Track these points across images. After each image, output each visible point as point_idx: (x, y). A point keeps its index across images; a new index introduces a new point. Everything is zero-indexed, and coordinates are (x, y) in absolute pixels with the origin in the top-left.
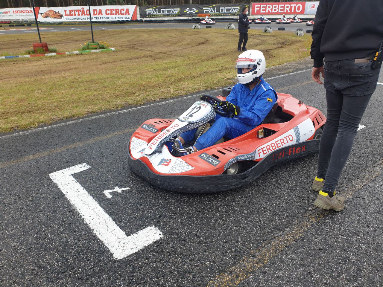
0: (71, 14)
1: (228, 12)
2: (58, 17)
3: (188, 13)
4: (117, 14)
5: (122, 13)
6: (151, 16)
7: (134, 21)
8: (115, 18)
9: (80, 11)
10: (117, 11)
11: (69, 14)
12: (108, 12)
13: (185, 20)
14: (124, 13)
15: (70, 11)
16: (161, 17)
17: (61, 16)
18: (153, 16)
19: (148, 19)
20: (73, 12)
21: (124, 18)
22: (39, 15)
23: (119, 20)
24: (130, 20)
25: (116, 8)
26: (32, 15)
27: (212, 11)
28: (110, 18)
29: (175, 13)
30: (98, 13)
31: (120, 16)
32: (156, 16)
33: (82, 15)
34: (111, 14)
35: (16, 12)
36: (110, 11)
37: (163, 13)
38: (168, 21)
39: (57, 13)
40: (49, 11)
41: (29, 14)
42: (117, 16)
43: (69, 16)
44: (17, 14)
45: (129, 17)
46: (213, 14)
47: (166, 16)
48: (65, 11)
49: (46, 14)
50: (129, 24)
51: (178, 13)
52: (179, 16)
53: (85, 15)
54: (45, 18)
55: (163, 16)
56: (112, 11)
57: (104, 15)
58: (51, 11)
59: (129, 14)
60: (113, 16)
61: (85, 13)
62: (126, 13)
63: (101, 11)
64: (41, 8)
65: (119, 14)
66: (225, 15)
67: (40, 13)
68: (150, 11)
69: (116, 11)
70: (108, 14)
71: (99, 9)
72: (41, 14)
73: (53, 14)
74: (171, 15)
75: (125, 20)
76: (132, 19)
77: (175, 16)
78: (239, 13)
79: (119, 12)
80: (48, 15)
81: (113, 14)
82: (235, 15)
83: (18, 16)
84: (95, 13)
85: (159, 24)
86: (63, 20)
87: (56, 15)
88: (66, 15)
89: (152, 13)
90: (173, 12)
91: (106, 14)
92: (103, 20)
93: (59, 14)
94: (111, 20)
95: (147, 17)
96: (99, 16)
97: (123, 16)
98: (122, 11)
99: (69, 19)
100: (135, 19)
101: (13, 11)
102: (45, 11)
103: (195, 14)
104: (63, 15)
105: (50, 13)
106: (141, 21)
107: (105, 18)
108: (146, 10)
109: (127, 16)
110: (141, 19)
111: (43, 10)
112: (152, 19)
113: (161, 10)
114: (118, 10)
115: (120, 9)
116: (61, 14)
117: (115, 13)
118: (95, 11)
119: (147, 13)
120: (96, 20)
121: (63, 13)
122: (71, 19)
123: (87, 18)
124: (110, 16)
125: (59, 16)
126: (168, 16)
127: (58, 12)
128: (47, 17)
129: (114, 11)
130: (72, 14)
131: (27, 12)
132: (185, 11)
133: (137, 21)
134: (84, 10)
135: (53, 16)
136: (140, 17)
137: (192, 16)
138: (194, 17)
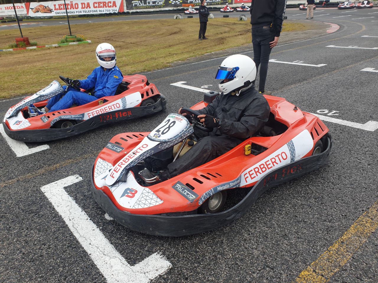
0: (60, 8)
1: (212, 1)
2: (48, 12)
3: (173, 3)
4: (105, 6)
5: (109, 6)
6: (137, 8)
7: (121, 13)
8: (102, 11)
9: (69, 5)
10: (105, 4)
11: (58, 8)
12: (96, 5)
13: (170, 10)
14: (111, 6)
15: (59, 5)
16: (147, 8)
17: (50, 11)
18: (139, 7)
19: (134, 11)
20: (63, 6)
21: (111, 10)
22: (30, 10)
23: (107, 12)
24: (117, 12)
25: (103, 1)
26: (23, 11)
27: (196, 1)
28: (98, 11)
29: (160, 4)
30: (86, 7)
31: (108, 8)
32: (142, 8)
33: (71, 9)
34: (99, 7)
35: (8, 8)
36: (98, 4)
37: (149, 5)
38: (154, 12)
39: (47, 8)
40: (39, 5)
41: (20, 9)
42: (105, 8)
43: (58, 10)
44: (9, 10)
45: (116, 9)
46: (197, 4)
47: (152, 7)
48: (55, 5)
49: (37, 9)
50: (117, 16)
51: (164, 4)
52: (164, 7)
53: (73, 9)
54: (35, 13)
55: (149, 7)
56: (100, 4)
57: (92, 8)
58: (41, 6)
59: (116, 6)
60: (101, 9)
61: (74, 7)
62: (113, 5)
63: (89, 4)
64: (31, 3)
65: (106, 7)
66: (209, 4)
67: (30, 8)
68: (136, 3)
69: (103, 4)
70: (96, 7)
71: (87, 3)
72: (32, 9)
73: (43, 9)
74: (157, 6)
75: (112, 12)
76: (119, 11)
77: (160, 7)
78: (222, 1)
79: (107, 5)
80: (39, 10)
81: (101, 7)
82: (218, 4)
83: (10, 12)
84: (84, 7)
85: (145, 15)
86: (53, 14)
87: (46, 10)
88: (55, 9)
89: (138, 5)
90: (158, 3)
91: (94, 7)
92: (92, 13)
93: (49, 9)
94: (99, 13)
95: (133, 9)
96: (87, 9)
97: (111, 9)
98: (109, 3)
99: (58, 13)
100: (121, 12)
101: (5, 7)
102: (36, 7)
103: (180, 5)
104: (52, 10)
105: (40, 8)
106: (128, 13)
107: (93, 11)
108: (133, 2)
109: (114, 8)
110: (128, 11)
111: (33, 5)
112: (138, 10)
113: (146, 2)
114: (105, 2)
115: (107, 2)
116: (51, 8)
117: (102, 6)
118: (83, 5)
119: (134, 5)
120: (85, 14)
121: (52, 7)
122: (60, 13)
123: (75, 12)
124: (98, 9)
125: (49, 10)
126: (153, 7)
127: (48, 6)
128: (38, 12)
129: (101, 4)
130: (62, 8)
131: (18, 7)
132: (170, 2)
133: (124, 13)
134: (72, 4)
135: (43, 10)
136: (127, 9)
137: (177, 7)
138: (179, 8)
